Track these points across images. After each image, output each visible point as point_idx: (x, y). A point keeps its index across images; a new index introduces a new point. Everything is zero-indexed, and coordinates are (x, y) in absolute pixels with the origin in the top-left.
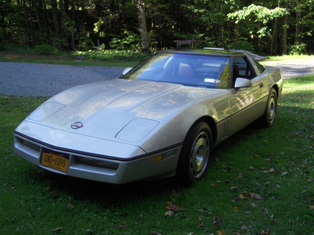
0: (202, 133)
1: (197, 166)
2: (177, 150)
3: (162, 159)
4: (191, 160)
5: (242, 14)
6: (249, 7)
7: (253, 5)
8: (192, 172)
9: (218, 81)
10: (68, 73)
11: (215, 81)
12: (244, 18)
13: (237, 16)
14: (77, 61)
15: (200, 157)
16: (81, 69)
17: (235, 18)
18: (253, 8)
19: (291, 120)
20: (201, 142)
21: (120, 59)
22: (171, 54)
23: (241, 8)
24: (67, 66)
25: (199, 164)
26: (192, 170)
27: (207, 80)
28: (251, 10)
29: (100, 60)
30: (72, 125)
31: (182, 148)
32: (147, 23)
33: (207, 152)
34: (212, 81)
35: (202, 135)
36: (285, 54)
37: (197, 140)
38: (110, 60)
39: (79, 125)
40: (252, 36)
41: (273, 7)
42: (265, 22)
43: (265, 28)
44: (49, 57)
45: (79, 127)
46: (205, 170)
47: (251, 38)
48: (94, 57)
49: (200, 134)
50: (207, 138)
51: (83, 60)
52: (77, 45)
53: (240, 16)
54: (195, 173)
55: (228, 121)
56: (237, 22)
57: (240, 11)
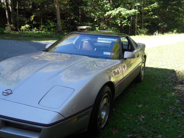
0: (106, 95)
1: (102, 119)
2: (89, 111)
3: (77, 120)
4: (99, 116)
5: (115, 12)
6: (118, 8)
7: (120, 7)
8: (99, 125)
9: (113, 54)
10: (13, 45)
11: (111, 54)
12: (115, 15)
13: (112, 14)
14: (20, 38)
15: (104, 112)
16: (22, 42)
17: (110, 15)
18: (120, 9)
19: (153, 77)
20: (105, 101)
21: (45, 37)
22: (78, 35)
23: (113, 9)
24: (14, 41)
25: (103, 117)
26: (99, 123)
27: (105, 53)
28: (119, 10)
29: (34, 38)
30: (3, 92)
31: (93, 109)
32: (61, 16)
33: (108, 107)
34: (109, 54)
35: (106, 96)
36: (137, 35)
37: (103, 100)
38: (40, 37)
39: (9, 92)
40: (119, 25)
41: (130, 9)
42: (126, 17)
43: (126, 20)
44: (3, 35)
45: (9, 94)
46: (107, 120)
47: (119, 26)
48: (30, 36)
49: (105, 96)
50: (109, 97)
51: (24, 37)
52: (21, 29)
53: (113, 13)
54: (101, 125)
55: (121, 83)
56: (111, 17)
57: (113, 11)
